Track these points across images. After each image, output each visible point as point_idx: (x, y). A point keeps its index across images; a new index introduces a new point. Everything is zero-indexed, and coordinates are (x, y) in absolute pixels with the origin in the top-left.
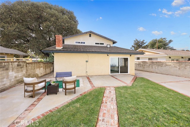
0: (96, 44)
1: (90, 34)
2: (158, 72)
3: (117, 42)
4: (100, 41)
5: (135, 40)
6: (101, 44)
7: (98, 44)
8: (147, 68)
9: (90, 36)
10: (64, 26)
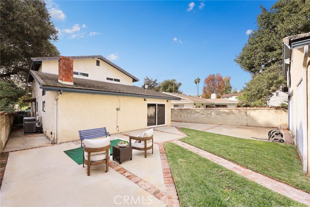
0: (108, 79)
1: (99, 60)
2: (187, 120)
3: (139, 80)
4: (115, 75)
5: (146, 78)
6: (116, 80)
7: (112, 79)
8: (175, 117)
9: (98, 63)
10: (28, 29)
